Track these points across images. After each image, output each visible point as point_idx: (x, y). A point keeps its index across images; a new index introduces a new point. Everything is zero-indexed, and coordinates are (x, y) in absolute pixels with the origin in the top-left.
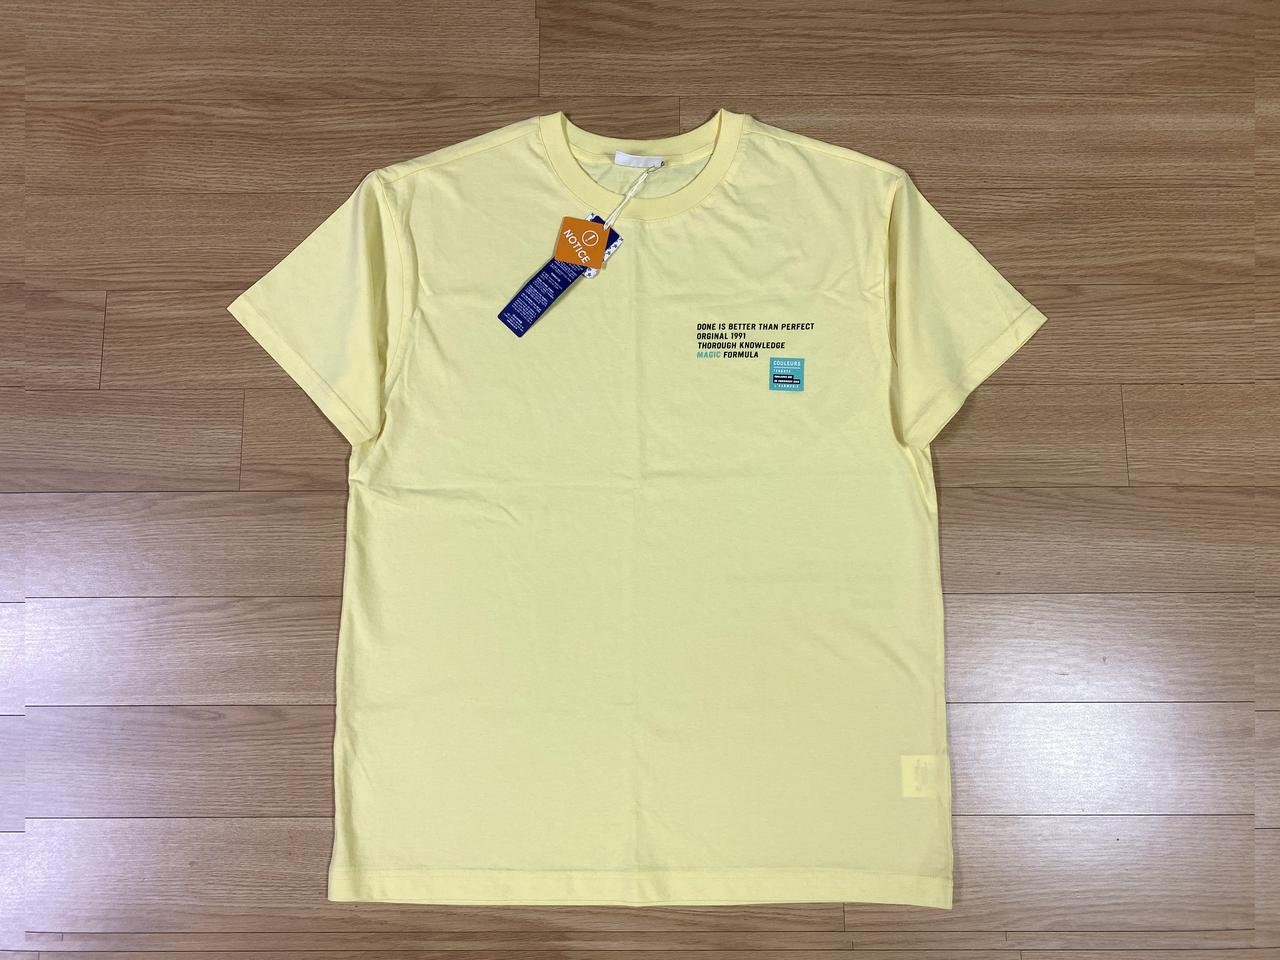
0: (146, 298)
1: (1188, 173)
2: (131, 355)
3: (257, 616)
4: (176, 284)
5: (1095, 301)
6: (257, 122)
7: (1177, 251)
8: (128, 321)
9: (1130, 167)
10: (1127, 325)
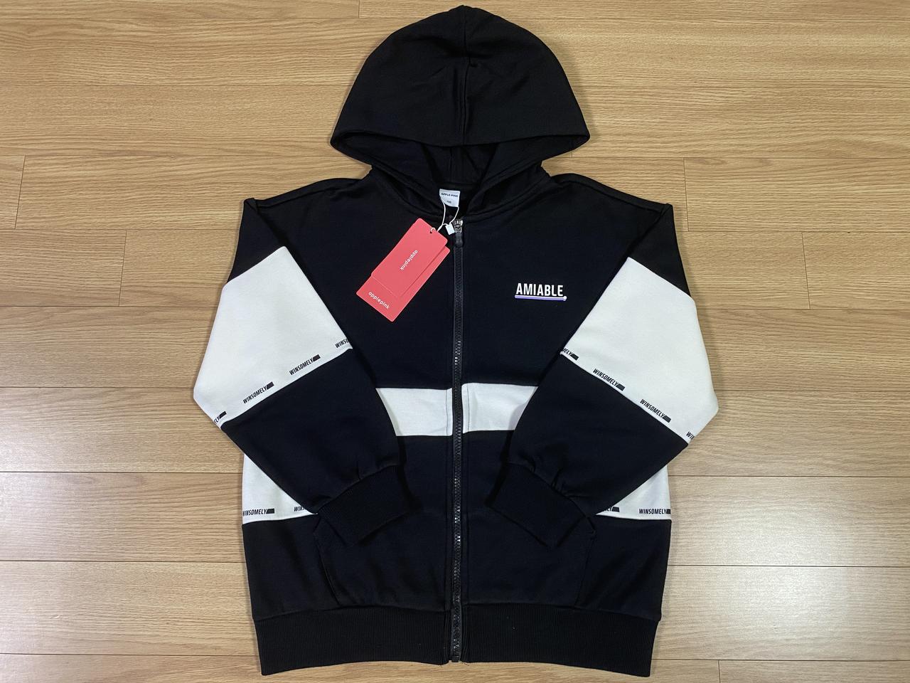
0: (55, 161)
1: (850, 77)
2: (41, 203)
3: (128, 403)
4: (78, 151)
5: (781, 170)
6: (145, 34)
7: (842, 134)
8: (41, 178)
9: (805, 72)
10: (806, 188)
